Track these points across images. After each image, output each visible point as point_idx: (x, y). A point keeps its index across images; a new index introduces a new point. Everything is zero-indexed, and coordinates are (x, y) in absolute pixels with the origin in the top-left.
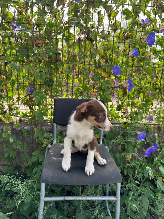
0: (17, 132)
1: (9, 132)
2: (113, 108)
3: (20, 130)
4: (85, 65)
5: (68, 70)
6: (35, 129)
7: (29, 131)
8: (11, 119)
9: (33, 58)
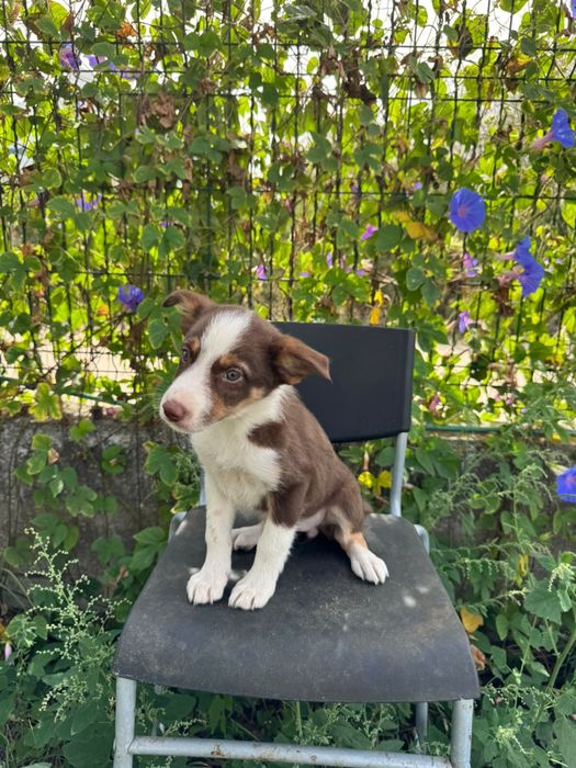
0: (82, 456)
1: (53, 455)
2: (452, 366)
3: (93, 449)
4: (341, 196)
5: (271, 216)
6: (148, 445)
7: (127, 452)
8: (58, 407)
9: (138, 174)
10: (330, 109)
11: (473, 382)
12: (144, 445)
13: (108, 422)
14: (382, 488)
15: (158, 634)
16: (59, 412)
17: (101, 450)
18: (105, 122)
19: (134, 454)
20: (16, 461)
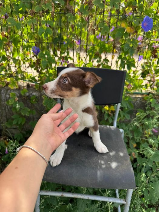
0: (25, 98)
1: (17, 99)
2: (136, 74)
3: (28, 96)
4: (104, 16)
5: (81, 24)
6: (44, 97)
7: (38, 97)
8: (17, 84)
9: (36, 8)
11: (142, 78)
12: (42, 96)
13: (31, 89)
14: (111, 111)
16: (17, 86)
17: (30, 97)
19: (40, 98)
20: (6, 99)
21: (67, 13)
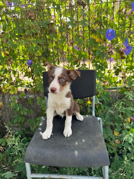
0: (23, 101)
1: (16, 102)
2: (110, 73)
3: (26, 99)
4: (79, 32)
5: (61, 39)
7: (33, 99)
8: (16, 90)
9: (27, 33)
10: (74, 9)
11: (116, 76)
12: (37, 97)
15: (33, 152)
17: (28, 99)
18: (19, 19)
19: (35, 99)
20: (9, 103)
21: (51, 33)
